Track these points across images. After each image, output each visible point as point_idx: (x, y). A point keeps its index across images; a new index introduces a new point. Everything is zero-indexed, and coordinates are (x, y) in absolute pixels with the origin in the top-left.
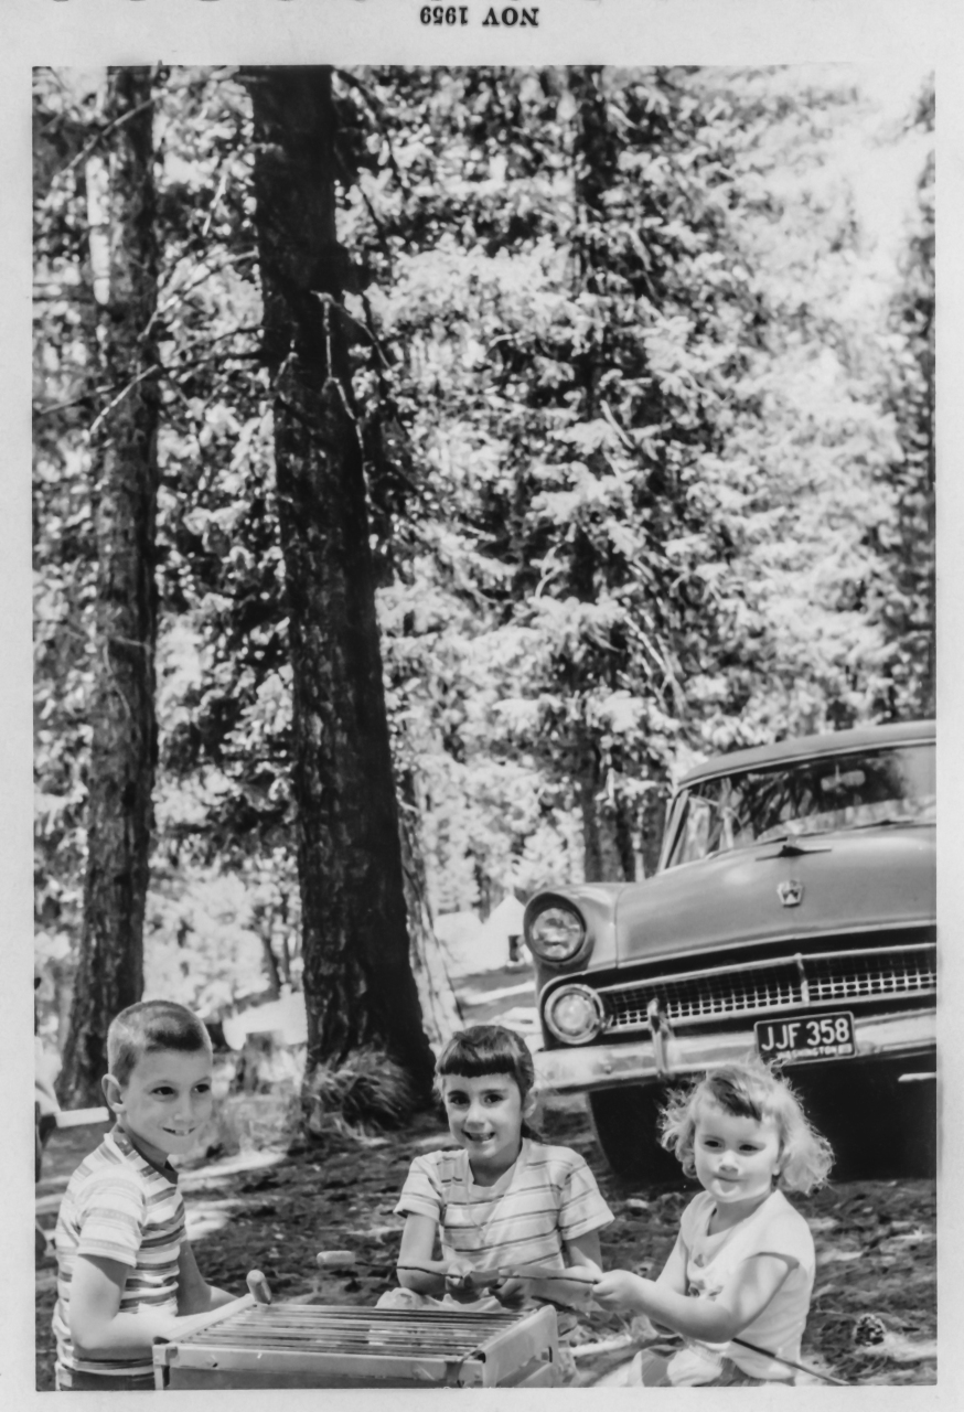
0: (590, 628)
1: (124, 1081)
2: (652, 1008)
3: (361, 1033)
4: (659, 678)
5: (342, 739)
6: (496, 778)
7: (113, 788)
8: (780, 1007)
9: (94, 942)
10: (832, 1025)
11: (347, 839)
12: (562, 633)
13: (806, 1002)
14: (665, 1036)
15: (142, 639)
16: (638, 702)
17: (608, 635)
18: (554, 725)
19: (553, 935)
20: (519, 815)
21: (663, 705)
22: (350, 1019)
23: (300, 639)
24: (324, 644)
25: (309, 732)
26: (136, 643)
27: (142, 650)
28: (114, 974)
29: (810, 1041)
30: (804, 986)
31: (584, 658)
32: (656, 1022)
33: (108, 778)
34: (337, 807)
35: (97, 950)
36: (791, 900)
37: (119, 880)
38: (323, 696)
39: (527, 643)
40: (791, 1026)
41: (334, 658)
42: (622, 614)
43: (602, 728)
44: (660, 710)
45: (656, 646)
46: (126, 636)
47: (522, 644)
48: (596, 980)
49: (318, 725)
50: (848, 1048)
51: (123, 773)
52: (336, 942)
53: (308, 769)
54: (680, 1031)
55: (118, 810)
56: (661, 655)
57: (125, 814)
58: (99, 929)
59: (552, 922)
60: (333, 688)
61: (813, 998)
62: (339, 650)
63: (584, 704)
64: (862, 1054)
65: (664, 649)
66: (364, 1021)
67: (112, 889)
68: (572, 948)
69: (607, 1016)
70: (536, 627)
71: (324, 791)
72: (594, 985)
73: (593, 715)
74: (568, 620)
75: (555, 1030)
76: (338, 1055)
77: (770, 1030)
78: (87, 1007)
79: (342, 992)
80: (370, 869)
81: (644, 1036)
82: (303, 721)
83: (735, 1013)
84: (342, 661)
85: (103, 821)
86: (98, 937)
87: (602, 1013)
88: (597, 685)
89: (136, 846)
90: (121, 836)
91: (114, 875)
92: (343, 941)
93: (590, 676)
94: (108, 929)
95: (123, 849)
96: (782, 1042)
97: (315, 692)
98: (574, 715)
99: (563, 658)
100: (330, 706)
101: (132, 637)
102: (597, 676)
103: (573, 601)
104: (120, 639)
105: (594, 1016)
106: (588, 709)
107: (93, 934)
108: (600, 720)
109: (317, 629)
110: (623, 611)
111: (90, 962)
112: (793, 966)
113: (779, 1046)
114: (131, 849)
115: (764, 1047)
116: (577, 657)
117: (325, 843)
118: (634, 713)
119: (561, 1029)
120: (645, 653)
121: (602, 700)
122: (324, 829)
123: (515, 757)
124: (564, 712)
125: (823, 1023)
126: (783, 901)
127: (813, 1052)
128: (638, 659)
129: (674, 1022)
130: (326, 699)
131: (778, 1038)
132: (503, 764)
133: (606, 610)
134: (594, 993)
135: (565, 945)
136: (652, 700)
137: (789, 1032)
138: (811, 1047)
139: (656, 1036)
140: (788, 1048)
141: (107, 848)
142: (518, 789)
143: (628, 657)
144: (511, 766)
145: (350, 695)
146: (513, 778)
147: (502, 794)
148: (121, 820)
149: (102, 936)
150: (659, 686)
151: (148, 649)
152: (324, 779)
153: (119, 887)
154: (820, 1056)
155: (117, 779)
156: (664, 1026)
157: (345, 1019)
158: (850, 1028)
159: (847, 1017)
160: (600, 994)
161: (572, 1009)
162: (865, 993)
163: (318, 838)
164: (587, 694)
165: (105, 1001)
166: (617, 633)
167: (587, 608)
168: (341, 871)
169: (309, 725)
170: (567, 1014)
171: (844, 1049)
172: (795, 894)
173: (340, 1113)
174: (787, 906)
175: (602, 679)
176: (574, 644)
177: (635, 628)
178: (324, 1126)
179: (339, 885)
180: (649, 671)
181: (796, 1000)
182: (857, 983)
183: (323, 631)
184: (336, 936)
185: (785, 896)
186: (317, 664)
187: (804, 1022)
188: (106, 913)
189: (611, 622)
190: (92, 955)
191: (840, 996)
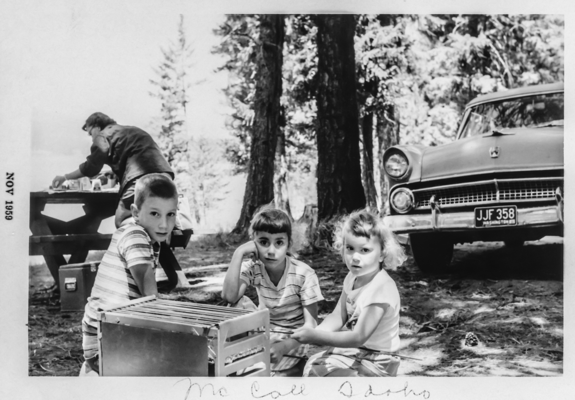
0: (475, 47)
1: (139, 207)
2: (432, 200)
3: (338, 208)
4: (502, 71)
5: (336, 83)
6: (440, 112)
7: (263, 104)
8: (487, 202)
9: (254, 168)
10: (508, 211)
11: (336, 126)
12: (463, 50)
13: (498, 201)
14: (437, 212)
15: (277, 43)
16: (493, 80)
17: (482, 51)
18: (458, 90)
19: (395, 166)
20: (448, 129)
21: (504, 82)
22: (334, 201)
23: (321, 40)
24: (330, 42)
25: (323, 80)
26: (274, 45)
27: (277, 48)
28: (261, 181)
29: (498, 218)
30: (498, 194)
31: (472, 61)
32: (433, 205)
33: (262, 100)
34: (333, 112)
35: (255, 171)
36: (494, 155)
37: (264, 143)
38: (329, 65)
39: (449, 54)
40: (490, 210)
41: (333, 48)
42: (489, 43)
43: (478, 91)
44: (502, 84)
45: (502, 57)
46: (271, 42)
47: (446, 54)
48: (412, 186)
49: (327, 77)
50: (513, 221)
51: (267, 99)
52: (330, 170)
53: (322, 96)
54: (444, 211)
55: (265, 114)
56: (504, 61)
57: (267, 116)
58: (256, 162)
59: (395, 160)
60: (333, 61)
61: (500, 199)
62: (336, 45)
63: (470, 80)
64: (520, 224)
65: (505, 58)
66: (340, 203)
67: (262, 146)
68: (402, 173)
69: (416, 202)
70: (452, 47)
71: (328, 105)
72: (411, 189)
73: (474, 86)
74: (465, 44)
75: (394, 207)
76: (329, 217)
77: (481, 211)
78: (250, 194)
79: (332, 190)
80: (344, 139)
81: (428, 212)
82: (321, 75)
83: (468, 204)
84: (337, 50)
85: (259, 119)
86: (256, 165)
87: (414, 201)
88: (477, 72)
89: (272, 129)
90: (266, 124)
91: (262, 141)
92: (333, 169)
93: (474, 69)
94: (259, 163)
95: (266, 131)
96: (485, 217)
97: (326, 63)
98: (466, 85)
99: (463, 61)
100: (332, 69)
101: (273, 42)
102: (477, 69)
103: (468, 35)
104: (268, 43)
105: (409, 202)
106: (472, 83)
107: (254, 164)
108: (477, 88)
109: (328, 36)
110: (488, 40)
111: (252, 175)
112: (493, 184)
113: (485, 219)
114: (269, 130)
115: (478, 219)
116: (469, 61)
117: (328, 128)
118: (492, 85)
119: (396, 207)
120: (497, 60)
121: (478, 79)
122: (327, 122)
123: (448, 104)
124: (461, 84)
125: (504, 210)
126: (491, 156)
127: (498, 222)
128: (495, 62)
129: (442, 206)
130: (330, 66)
131: (484, 215)
132: (443, 107)
133: (482, 40)
134: (410, 192)
135: (400, 170)
136: (499, 79)
137: (489, 213)
138: (498, 220)
139: (434, 212)
140: (488, 220)
141: (260, 129)
142: (449, 118)
143: (491, 61)
144: (447, 107)
145: (340, 65)
146: (447, 113)
147: (442, 120)
148: (266, 118)
149: (257, 165)
150: (502, 74)
151: (279, 47)
152: (329, 100)
153: (264, 146)
154: (501, 224)
155: (265, 101)
156: (437, 207)
157: (333, 202)
158: (515, 213)
159: (514, 208)
160: (413, 193)
161: (401, 199)
162: (524, 198)
163: (325, 125)
164: (472, 76)
165: (257, 193)
166: (486, 50)
167: (473, 39)
168: (334, 140)
169: (324, 77)
170: (398, 200)
171: (512, 221)
172: (497, 153)
173: (327, 240)
174: (493, 158)
175: (479, 70)
176: (467, 55)
177: (493, 49)
178: (320, 245)
179: (332, 145)
180: (498, 67)
181: (494, 199)
182: (521, 193)
183: (330, 36)
184: (331, 167)
185: (492, 153)
186: (327, 51)
187: (496, 209)
188: (259, 156)
189: (484, 45)
190: (253, 173)
191: (513, 198)
